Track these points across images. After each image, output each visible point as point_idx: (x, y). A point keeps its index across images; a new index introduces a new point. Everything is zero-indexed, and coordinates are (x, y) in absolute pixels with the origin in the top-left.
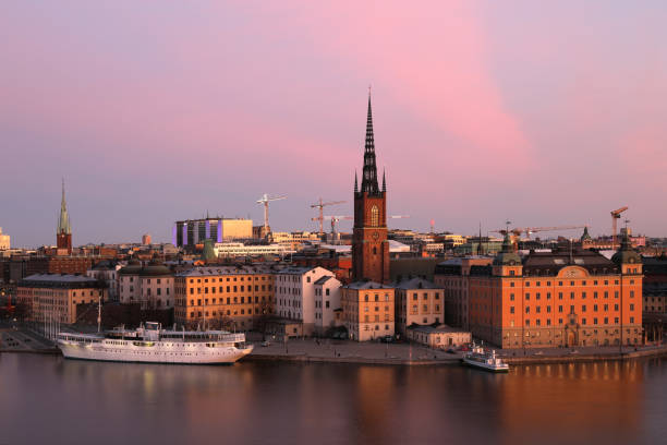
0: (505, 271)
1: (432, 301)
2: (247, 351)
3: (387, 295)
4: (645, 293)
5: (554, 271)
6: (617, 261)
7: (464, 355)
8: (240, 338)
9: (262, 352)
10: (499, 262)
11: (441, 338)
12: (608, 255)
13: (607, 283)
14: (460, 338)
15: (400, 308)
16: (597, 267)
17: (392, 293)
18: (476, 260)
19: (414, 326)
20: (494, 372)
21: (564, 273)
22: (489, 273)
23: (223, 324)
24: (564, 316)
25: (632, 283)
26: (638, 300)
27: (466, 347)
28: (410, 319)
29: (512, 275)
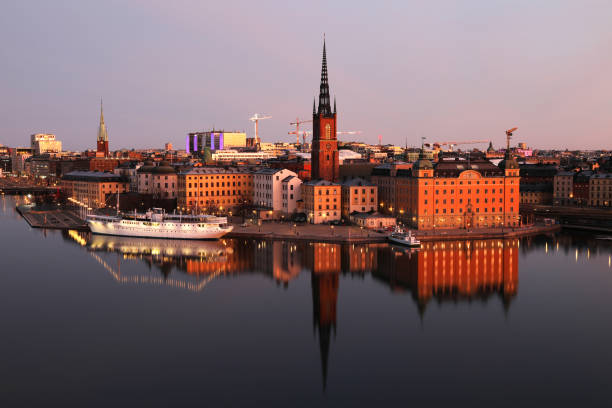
0: (421, 173)
1: (368, 195)
2: (229, 229)
3: (335, 191)
4: (521, 190)
5: (457, 174)
6: (502, 166)
7: (389, 234)
8: (224, 220)
9: (240, 231)
10: (416, 167)
11: (374, 222)
12: (496, 162)
13: (495, 183)
14: (388, 222)
15: (345, 198)
16: (488, 172)
17: (339, 189)
18: (401, 165)
19: (355, 213)
20: (409, 246)
21: (465, 175)
22: (410, 175)
23: (212, 210)
24: (463, 207)
25: (513, 182)
26: (516, 195)
27: (391, 229)
28: (353, 208)
29: (426, 177)
